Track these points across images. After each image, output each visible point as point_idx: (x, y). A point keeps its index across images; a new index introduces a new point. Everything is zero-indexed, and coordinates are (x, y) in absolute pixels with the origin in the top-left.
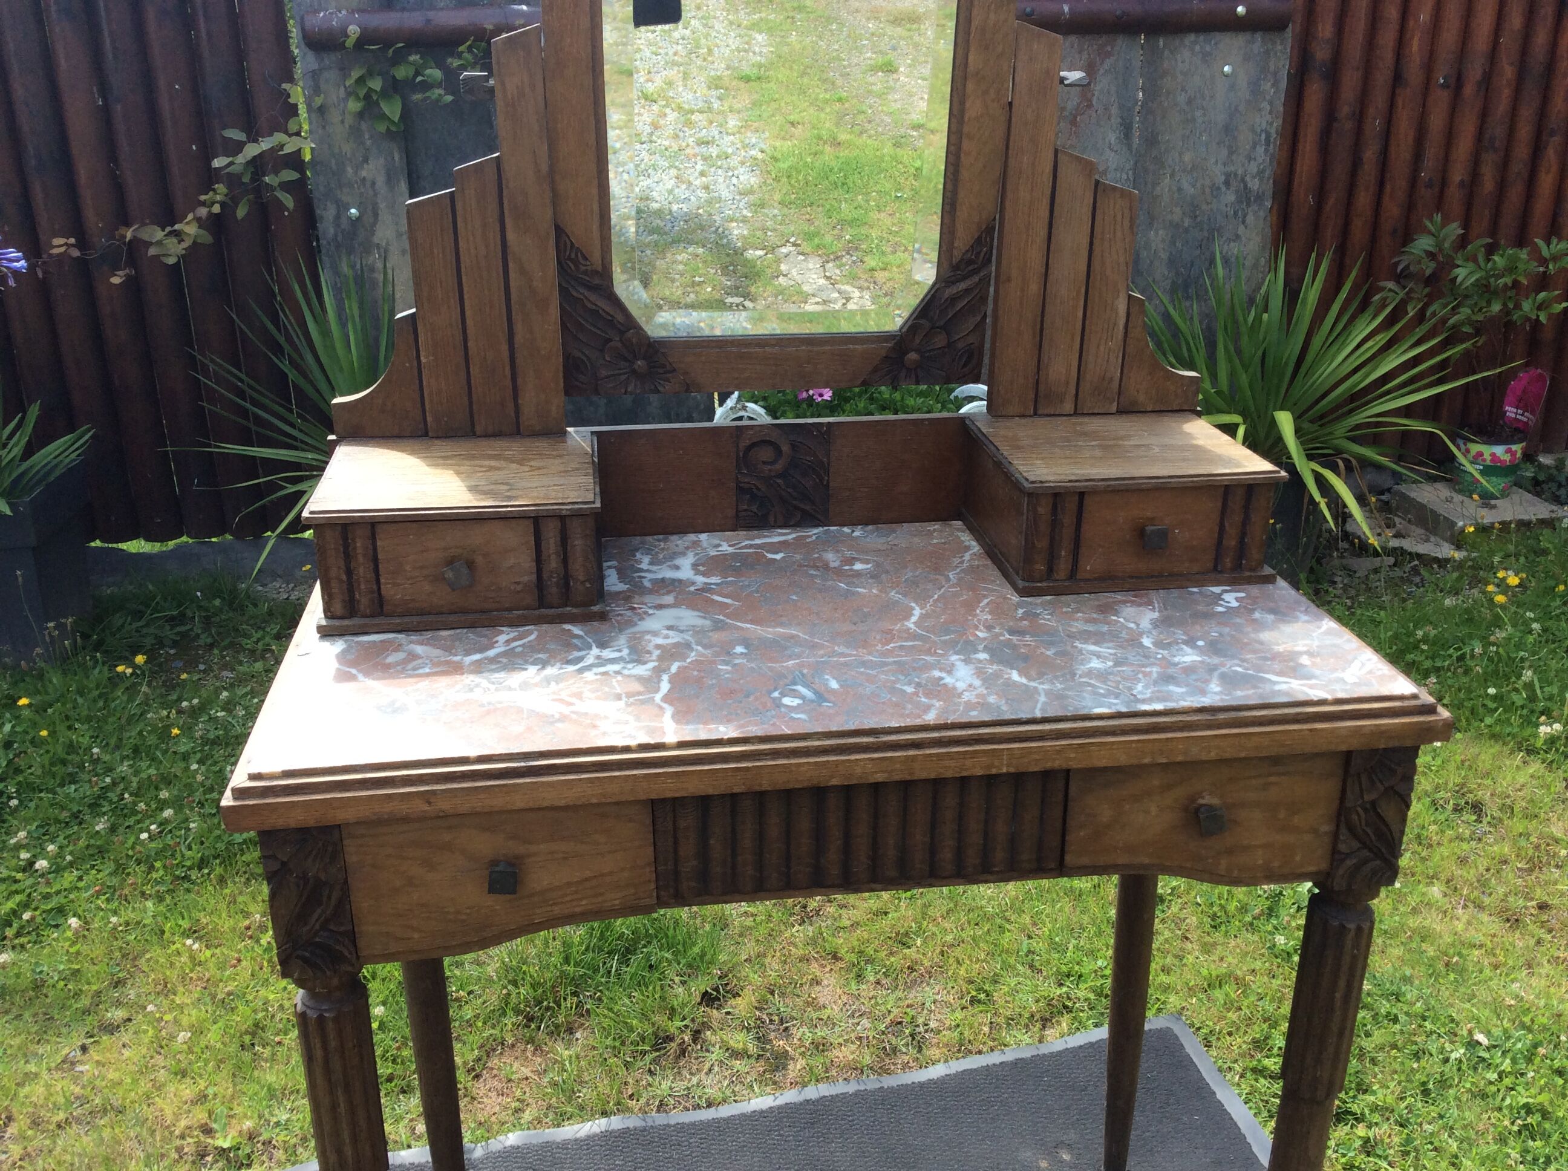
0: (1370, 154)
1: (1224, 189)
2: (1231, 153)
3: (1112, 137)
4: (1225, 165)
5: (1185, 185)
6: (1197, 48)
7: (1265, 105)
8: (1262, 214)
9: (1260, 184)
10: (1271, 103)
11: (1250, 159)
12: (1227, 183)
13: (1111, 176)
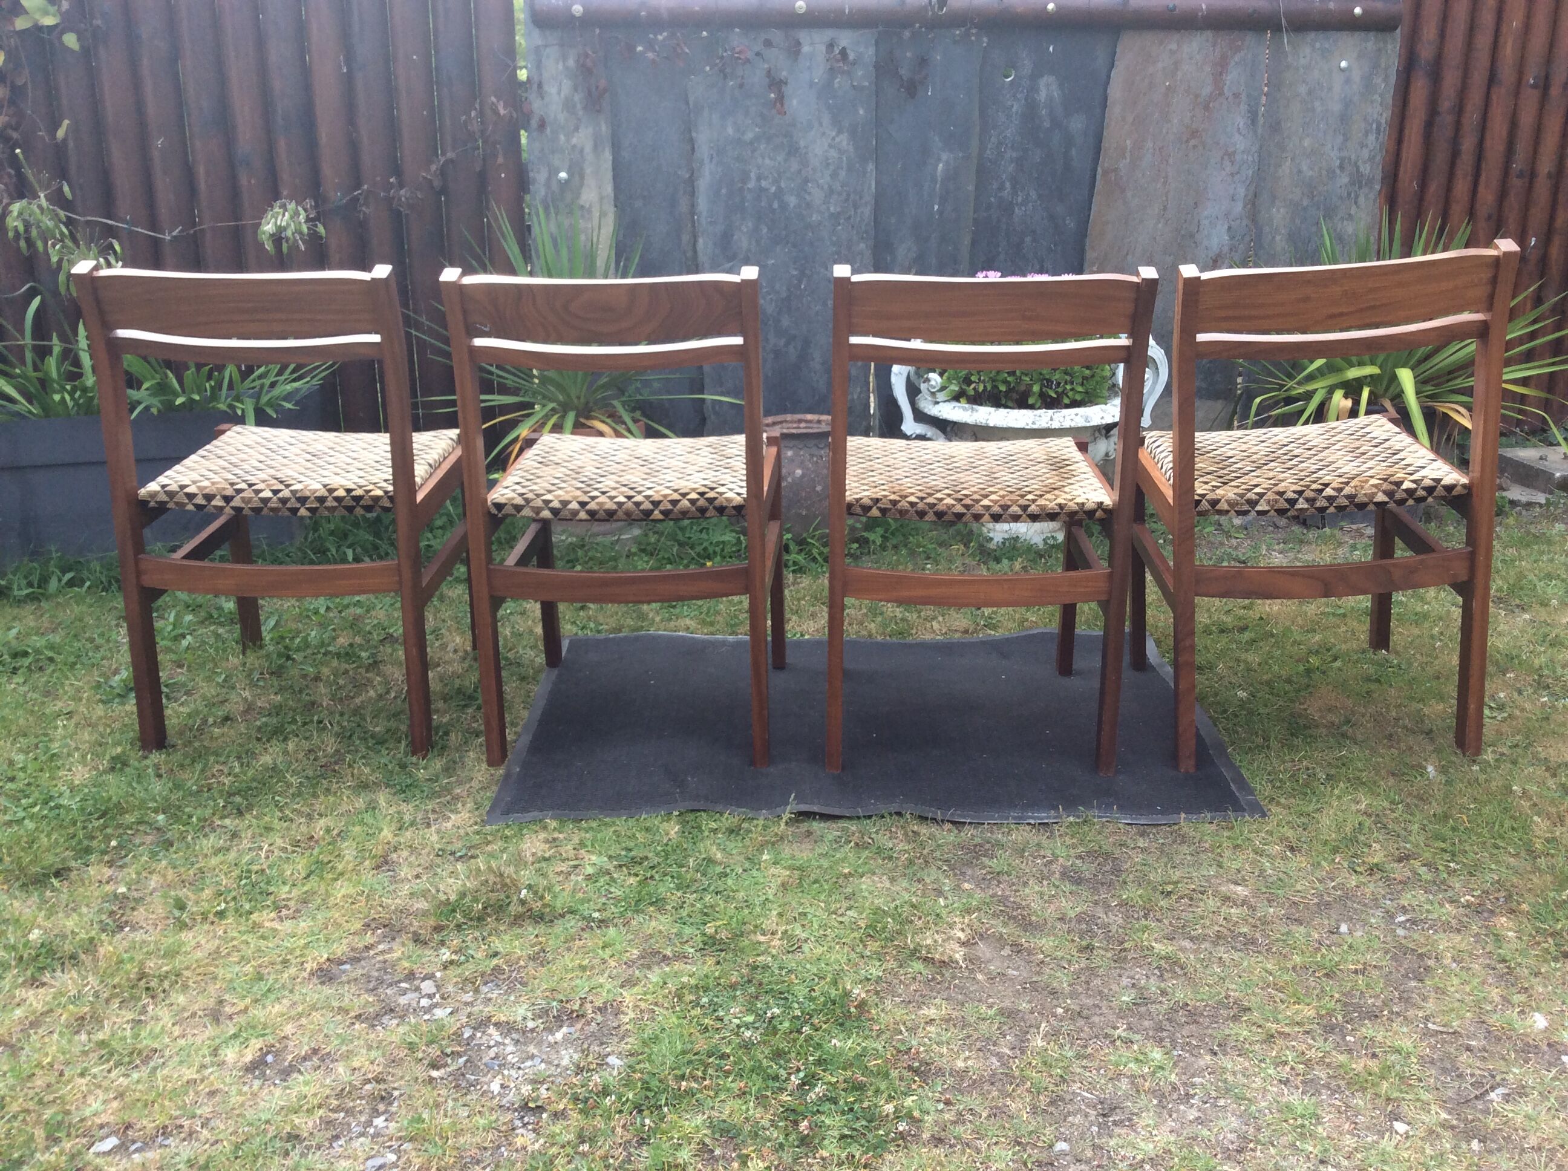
0: (1468, 144)
1: (1338, 171)
2: (1346, 139)
3: (1241, 121)
4: (1340, 149)
5: (1305, 168)
6: (1318, 45)
7: (1377, 97)
8: (1372, 196)
9: (1372, 169)
10: (1381, 95)
11: (1363, 145)
12: (1341, 167)
13: (1238, 157)
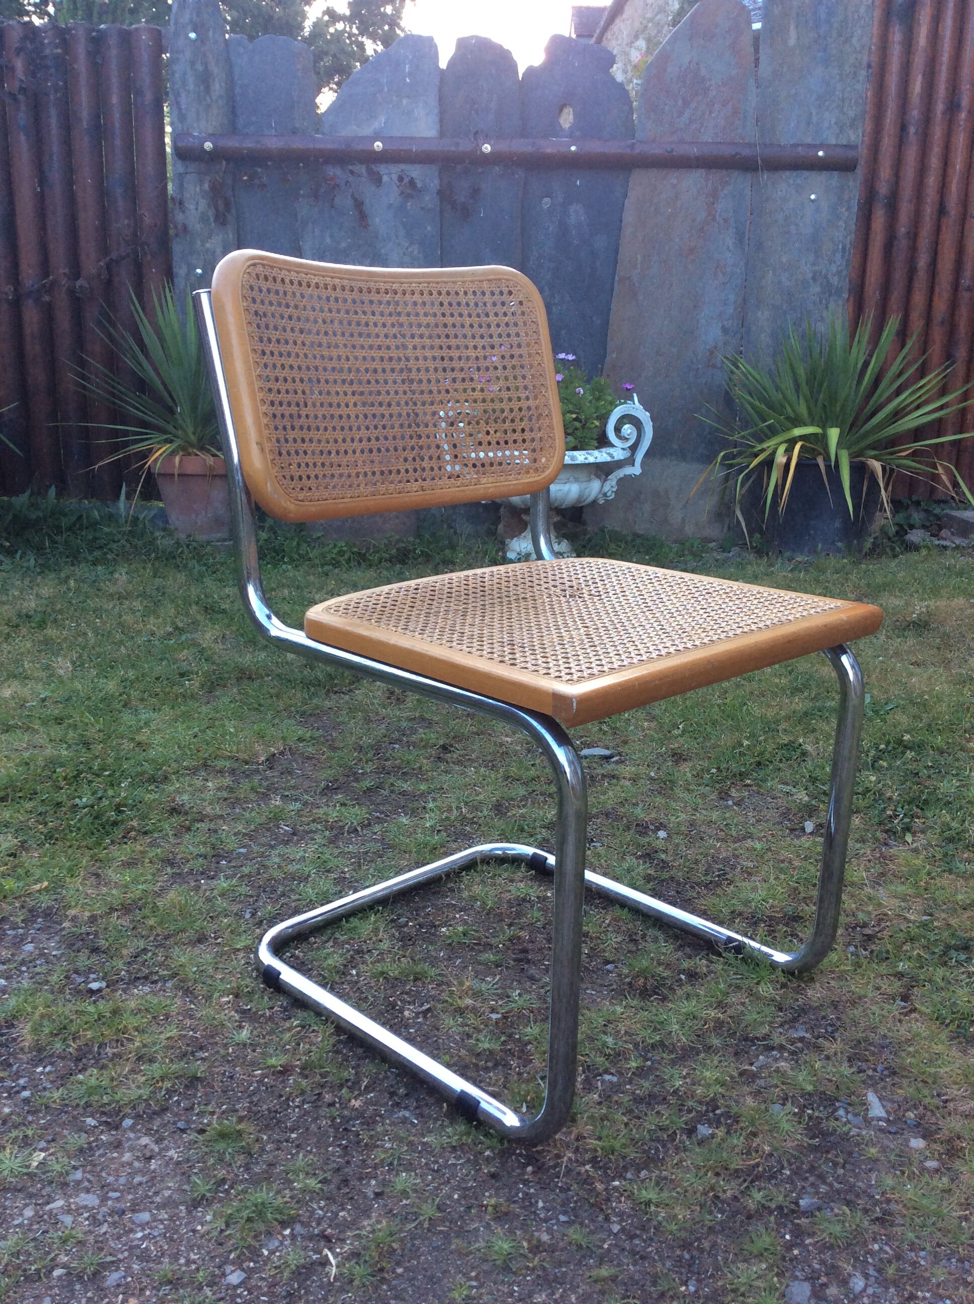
0: (923, 263)
1: (812, 283)
2: (817, 257)
3: (730, 242)
4: (812, 265)
5: (784, 279)
6: (791, 181)
7: (841, 223)
8: (840, 302)
9: (839, 281)
10: (846, 221)
11: (831, 262)
12: (814, 279)
13: (728, 269)
